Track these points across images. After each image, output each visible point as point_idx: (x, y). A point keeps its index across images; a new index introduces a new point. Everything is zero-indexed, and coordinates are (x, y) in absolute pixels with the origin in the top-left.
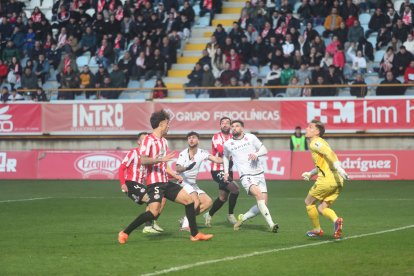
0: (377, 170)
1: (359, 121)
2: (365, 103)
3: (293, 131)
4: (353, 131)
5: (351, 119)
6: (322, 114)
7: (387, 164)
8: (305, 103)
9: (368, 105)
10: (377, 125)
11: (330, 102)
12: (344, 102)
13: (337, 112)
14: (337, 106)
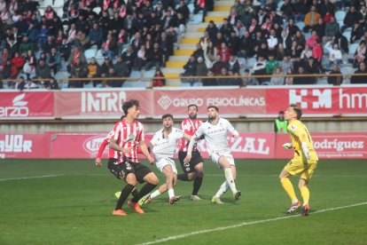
0: (352, 150)
1: (335, 106)
2: (341, 91)
3: (277, 116)
4: (330, 115)
5: (329, 105)
6: (303, 100)
7: (361, 145)
8: (287, 90)
9: (344, 92)
10: (351, 110)
11: (310, 90)
12: (322, 90)
13: (316, 98)
14: (316, 93)
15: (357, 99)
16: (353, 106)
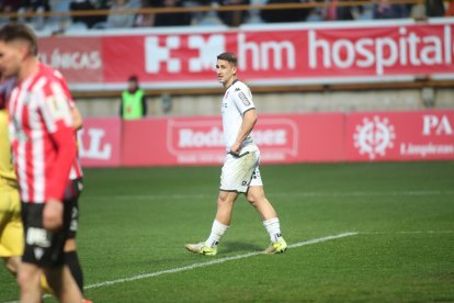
6: (171, 57)
7: (279, 137)
8: (141, 38)
9: (247, 40)
10: (261, 73)
11: (184, 37)
12: (206, 36)
13: (195, 53)
15: (271, 52)
16: (265, 65)
